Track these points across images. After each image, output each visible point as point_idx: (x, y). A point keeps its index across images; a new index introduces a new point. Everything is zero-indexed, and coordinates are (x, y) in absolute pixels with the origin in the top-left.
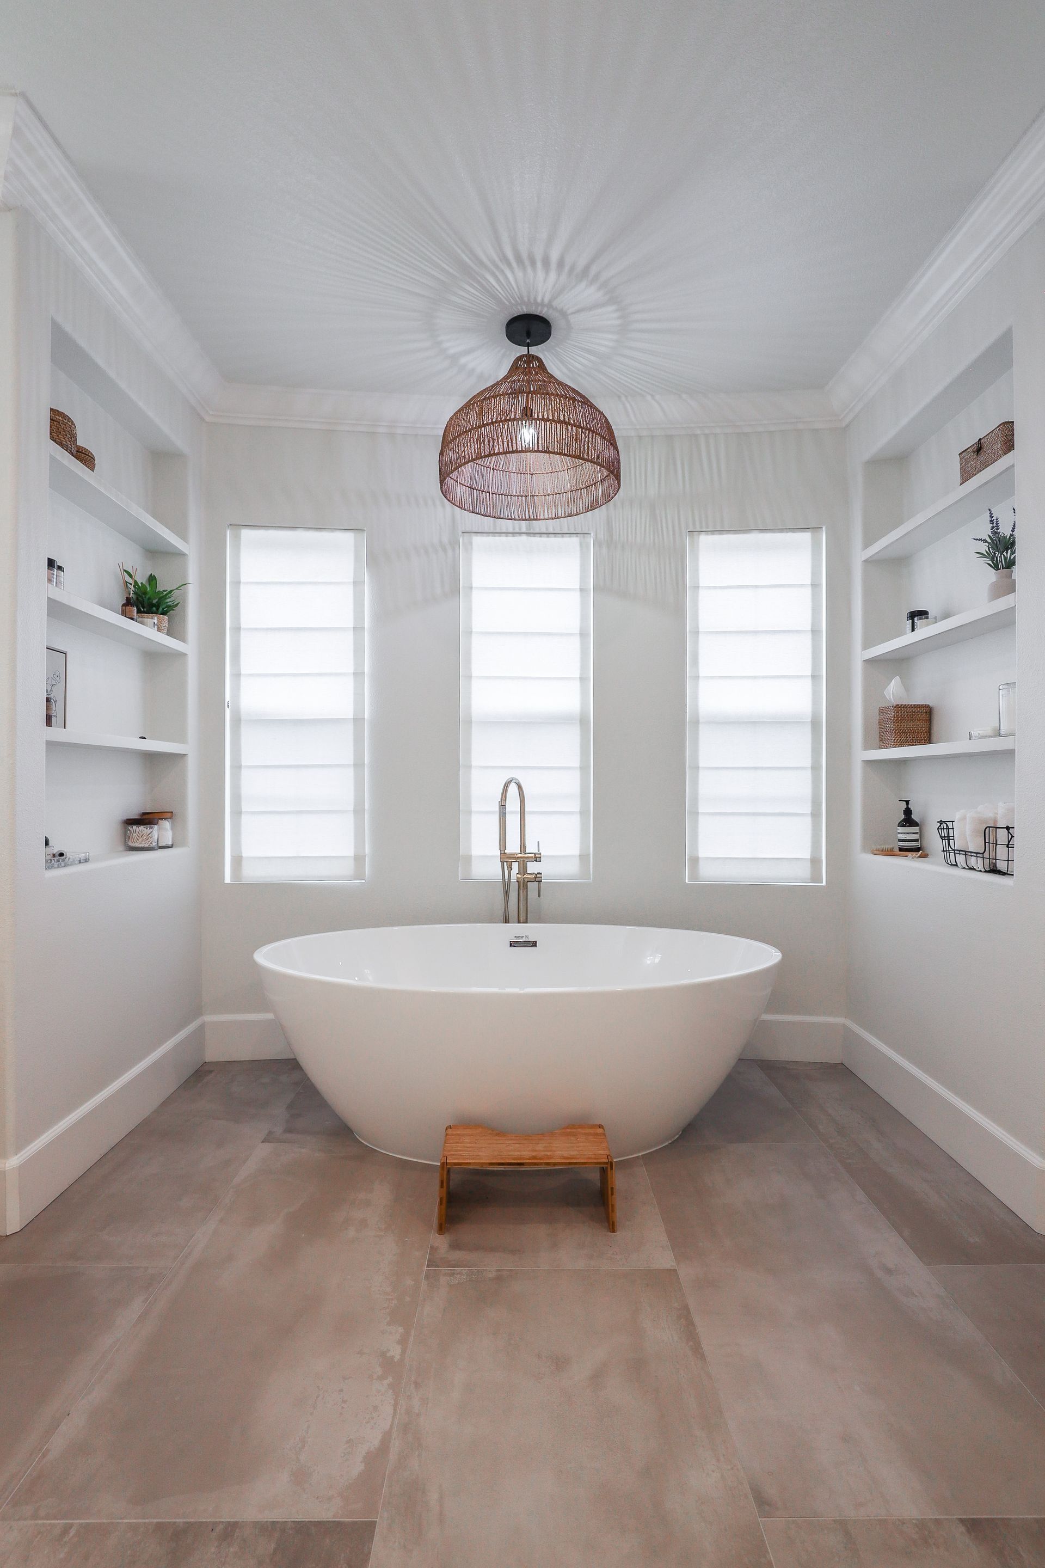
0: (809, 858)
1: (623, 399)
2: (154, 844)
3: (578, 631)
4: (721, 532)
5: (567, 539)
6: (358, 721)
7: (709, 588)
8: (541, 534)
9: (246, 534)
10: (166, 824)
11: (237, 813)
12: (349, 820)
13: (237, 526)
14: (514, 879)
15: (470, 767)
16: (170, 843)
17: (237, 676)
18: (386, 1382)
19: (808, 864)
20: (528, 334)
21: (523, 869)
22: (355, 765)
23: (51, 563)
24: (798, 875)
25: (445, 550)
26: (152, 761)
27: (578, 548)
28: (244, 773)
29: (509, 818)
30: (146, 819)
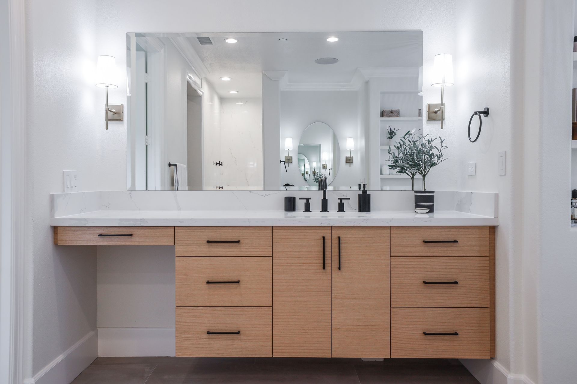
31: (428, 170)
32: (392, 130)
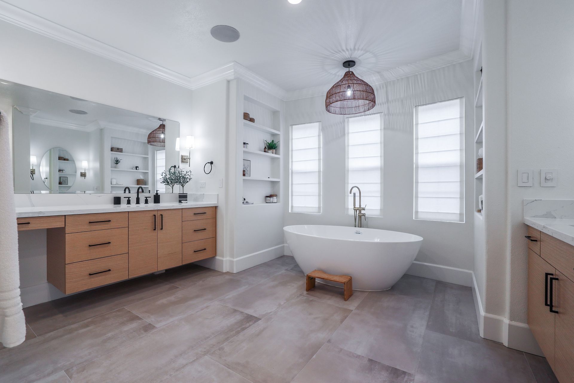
0: (459, 213)
1: (389, 70)
2: (271, 202)
3: (379, 142)
4: (426, 105)
5: (376, 115)
6: (319, 172)
7: (422, 124)
8: (368, 115)
9: (294, 127)
10: (275, 197)
11: (292, 195)
12: (317, 198)
13: (292, 125)
14: (357, 215)
15: (348, 183)
16: (276, 202)
17: (292, 162)
18: (277, 306)
19: (459, 216)
20: (349, 65)
21: (360, 212)
22: (319, 183)
23: (244, 143)
24: (455, 219)
25: (341, 124)
26: (273, 183)
27: (379, 117)
28: (294, 185)
29: (356, 198)
30: (271, 196)
31: (184, 184)
32: (118, 159)
